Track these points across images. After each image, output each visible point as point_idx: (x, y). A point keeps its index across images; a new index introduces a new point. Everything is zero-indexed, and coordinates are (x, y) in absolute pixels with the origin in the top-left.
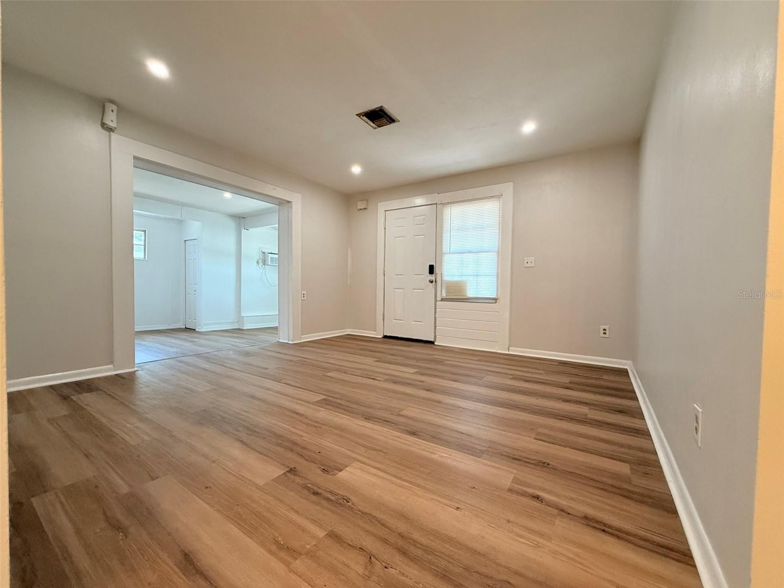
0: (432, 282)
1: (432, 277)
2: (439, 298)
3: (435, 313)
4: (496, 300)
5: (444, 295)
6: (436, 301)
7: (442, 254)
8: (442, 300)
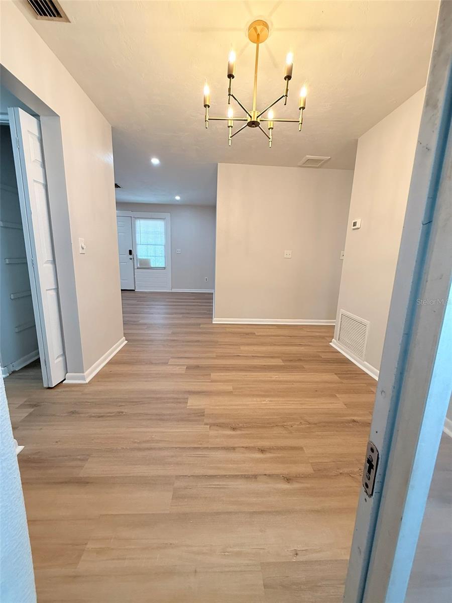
0: (131, 259)
1: (131, 257)
2: (136, 268)
3: (134, 275)
4: (165, 268)
5: (138, 266)
6: (134, 269)
7: (136, 244)
8: (138, 268)
